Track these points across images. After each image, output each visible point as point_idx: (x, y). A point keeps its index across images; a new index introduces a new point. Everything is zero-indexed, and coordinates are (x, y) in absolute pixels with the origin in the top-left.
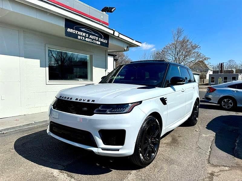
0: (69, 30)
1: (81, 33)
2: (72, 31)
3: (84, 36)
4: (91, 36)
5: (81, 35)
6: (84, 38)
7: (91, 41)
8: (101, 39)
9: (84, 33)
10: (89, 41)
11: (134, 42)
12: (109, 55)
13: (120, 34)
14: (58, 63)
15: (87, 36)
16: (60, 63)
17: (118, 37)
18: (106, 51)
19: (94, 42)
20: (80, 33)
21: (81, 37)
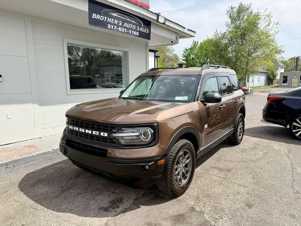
0: (95, 16)
1: (112, 21)
2: (99, 17)
3: (117, 24)
4: (126, 23)
5: (112, 22)
6: (116, 27)
7: (126, 32)
8: (140, 28)
9: (116, 20)
10: (124, 31)
11: (186, 31)
12: (150, 51)
13: (166, 20)
14: (84, 63)
15: (121, 25)
16: (87, 63)
17: (164, 24)
18: (146, 45)
19: (130, 33)
20: (110, 20)
21: (112, 26)
